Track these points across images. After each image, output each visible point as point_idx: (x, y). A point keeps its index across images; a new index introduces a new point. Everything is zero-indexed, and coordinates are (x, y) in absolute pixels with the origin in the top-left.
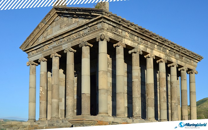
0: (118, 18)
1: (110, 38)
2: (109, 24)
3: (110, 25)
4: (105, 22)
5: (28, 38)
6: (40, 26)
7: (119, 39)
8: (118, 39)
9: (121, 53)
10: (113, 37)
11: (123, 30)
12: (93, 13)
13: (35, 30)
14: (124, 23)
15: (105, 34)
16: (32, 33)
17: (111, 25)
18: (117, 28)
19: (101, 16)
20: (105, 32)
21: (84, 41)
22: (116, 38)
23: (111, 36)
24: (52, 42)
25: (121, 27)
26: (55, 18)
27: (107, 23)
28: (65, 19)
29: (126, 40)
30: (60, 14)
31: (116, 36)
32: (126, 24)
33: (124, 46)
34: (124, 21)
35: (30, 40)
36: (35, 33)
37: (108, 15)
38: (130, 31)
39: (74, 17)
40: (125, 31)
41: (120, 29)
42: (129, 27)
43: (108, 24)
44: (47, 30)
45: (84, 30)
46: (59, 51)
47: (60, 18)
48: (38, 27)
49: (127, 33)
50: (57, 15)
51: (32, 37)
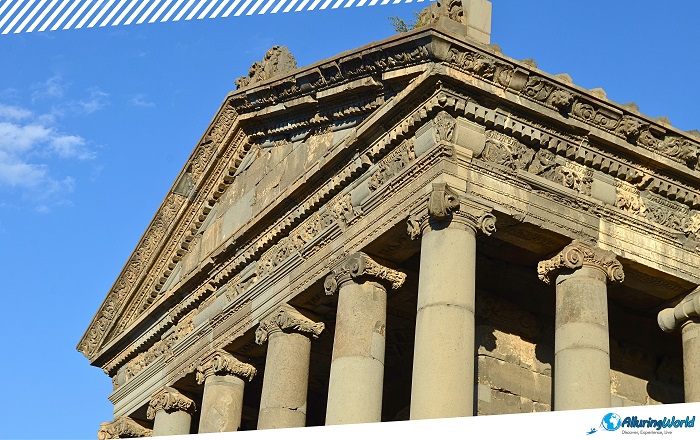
0: (551, 85)
1: (495, 212)
2: (490, 126)
3: (500, 129)
4: (461, 113)
5: (114, 291)
6: (168, 212)
7: (574, 226)
8: (563, 222)
9: (586, 314)
10: (523, 207)
11: (598, 167)
12: (392, 68)
13: (143, 242)
14: (599, 118)
15: (463, 185)
16: (133, 260)
17: (508, 132)
18: (553, 150)
19: (427, 69)
20: (461, 171)
21: (353, 252)
22: (544, 215)
23: (509, 201)
24: (209, 293)
25: (582, 149)
26: (236, 156)
27: (471, 117)
28: (280, 149)
29: (621, 231)
30: (259, 130)
31: (541, 200)
32: (611, 124)
33: (610, 271)
34: (596, 107)
35: (123, 296)
36: (146, 258)
37: (477, 64)
38: (647, 174)
39: (315, 129)
40: (614, 174)
41: (572, 158)
42: (638, 150)
43: (481, 121)
44: (200, 230)
45: (351, 186)
46: (237, 336)
47: (259, 154)
48: (158, 218)
49: (627, 191)
50: (246, 140)
51: (134, 279)
